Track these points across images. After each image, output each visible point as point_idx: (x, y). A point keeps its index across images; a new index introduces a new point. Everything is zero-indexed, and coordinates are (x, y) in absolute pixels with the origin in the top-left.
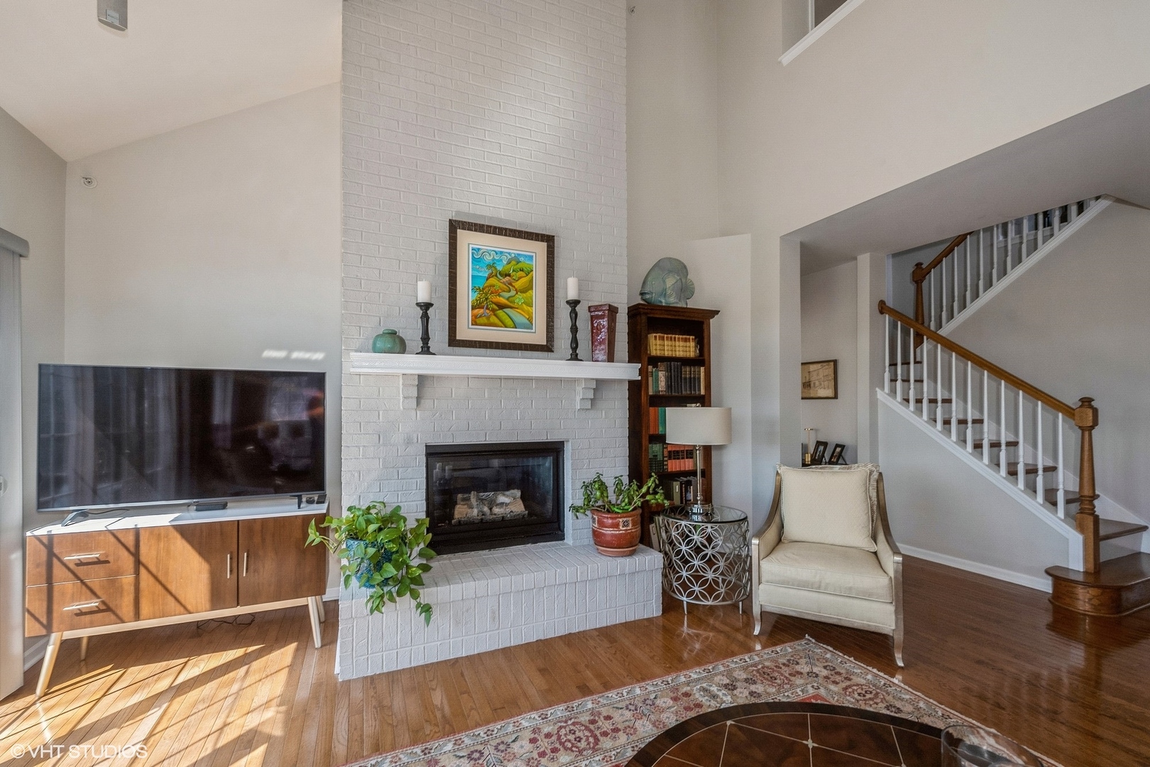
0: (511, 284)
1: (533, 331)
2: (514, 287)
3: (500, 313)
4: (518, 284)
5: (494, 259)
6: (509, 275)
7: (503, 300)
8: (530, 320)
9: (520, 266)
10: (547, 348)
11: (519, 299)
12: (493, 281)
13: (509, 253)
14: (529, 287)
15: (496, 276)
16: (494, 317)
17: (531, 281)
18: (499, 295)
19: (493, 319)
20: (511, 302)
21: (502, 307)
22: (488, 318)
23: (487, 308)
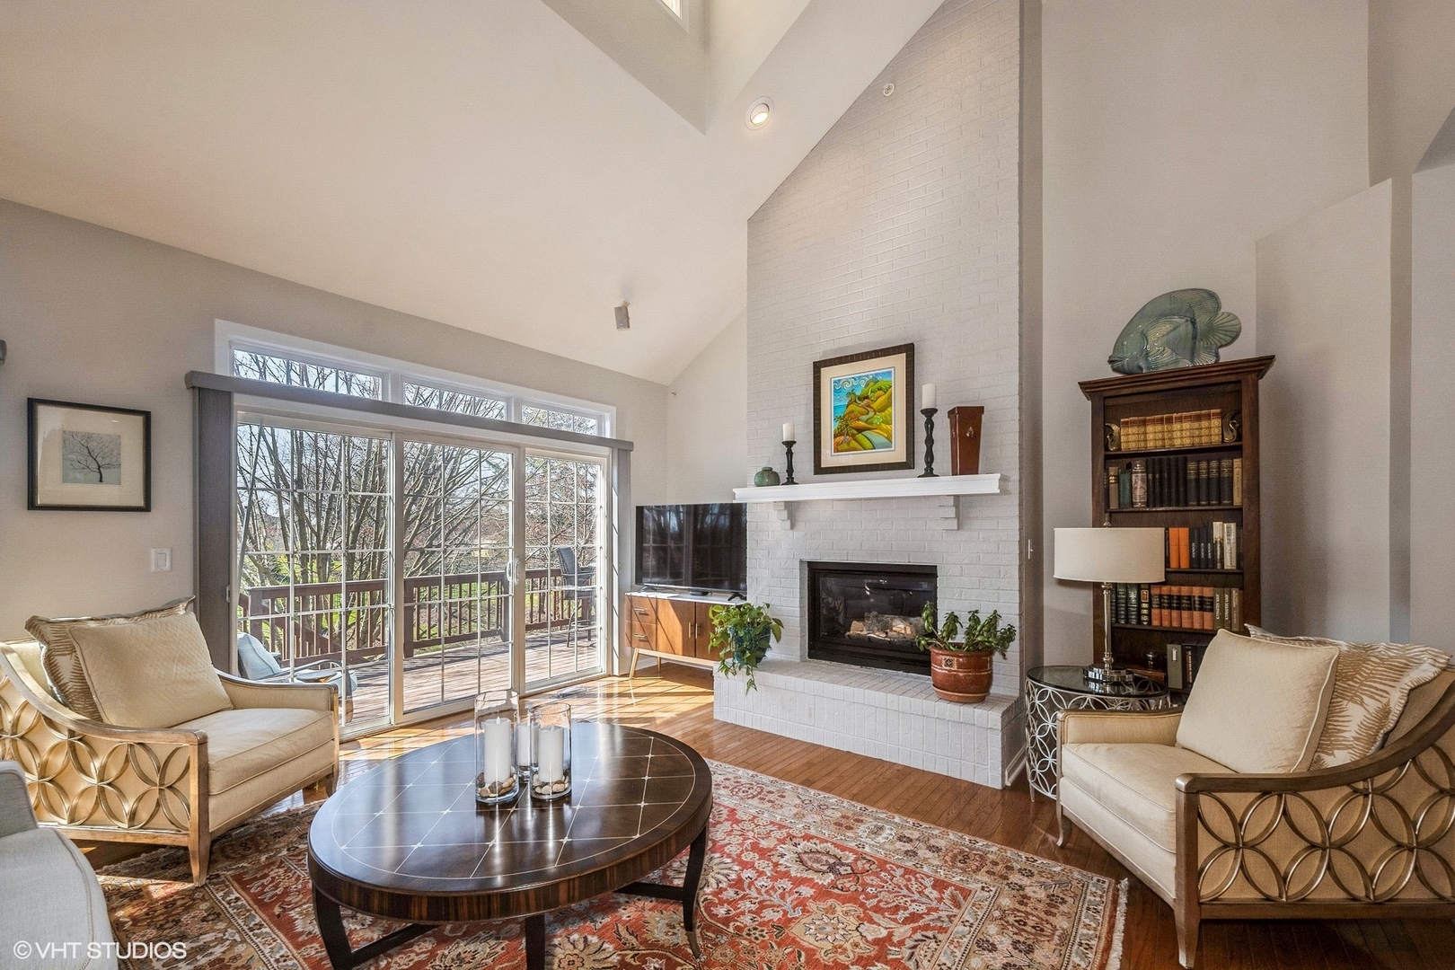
0: (869, 406)
1: (893, 449)
2: (872, 408)
3: (860, 436)
4: (875, 405)
5: (853, 385)
6: (867, 398)
7: (861, 424)
8: (889, 438)
9: (878, 385)
10: (908, 465)
11: (878, 419)
12: (853, 407)
13: (867, 376)
14: (889, 404)
15: (855, 401)
16: (854, 442)
17: (890, 397)
18: (858, 420)
19: (854, 444)
20: (869, 424)
21: (860, 430)
22: (848, 443)
23: (848, 434)
